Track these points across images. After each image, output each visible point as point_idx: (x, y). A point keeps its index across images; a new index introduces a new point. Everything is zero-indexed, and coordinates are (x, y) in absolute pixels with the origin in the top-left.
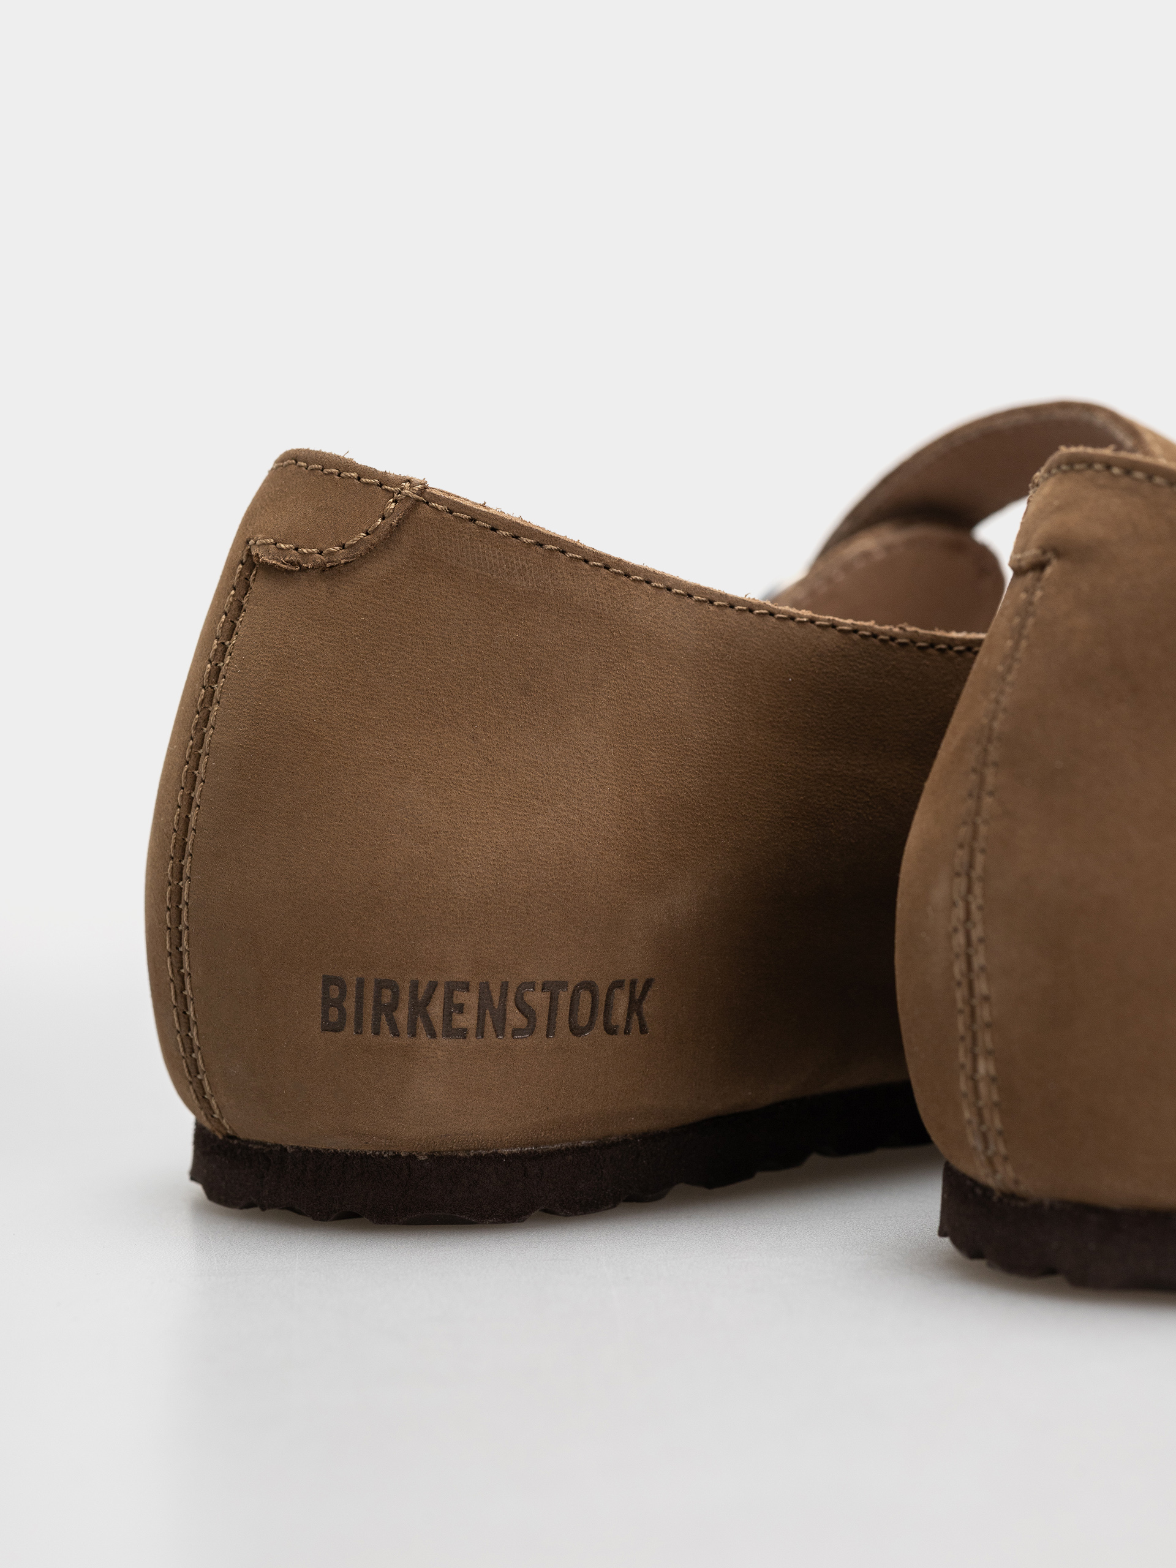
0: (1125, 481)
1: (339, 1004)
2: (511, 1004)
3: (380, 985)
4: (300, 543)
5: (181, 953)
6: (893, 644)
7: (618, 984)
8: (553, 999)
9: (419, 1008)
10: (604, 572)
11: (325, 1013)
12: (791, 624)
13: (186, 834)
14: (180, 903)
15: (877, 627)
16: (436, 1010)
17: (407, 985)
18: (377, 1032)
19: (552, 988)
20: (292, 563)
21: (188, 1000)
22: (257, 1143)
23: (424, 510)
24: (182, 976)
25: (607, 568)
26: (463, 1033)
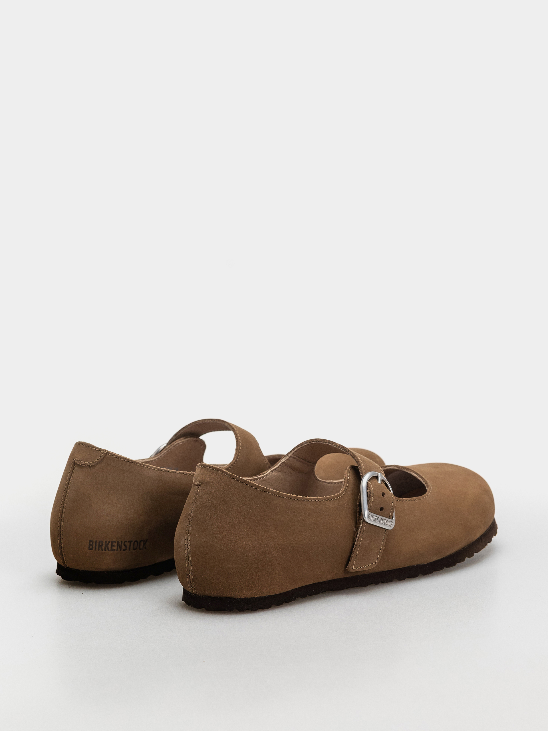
0: (213, 471)
1: (92, 545)
2: (123, 545)
3: (100, 542)
4: (85, 461)
5: (61, 535)
6: (190, 475)
7: (142, 541)
8: (130, 543)
9: (107, 546)
10: (140, 466)
11: (89, 546)
12: (172, 473)
13: (62, 513)
14: (61, 525)
15: (187, 472)
16: (110, 546)
17: (105, 542)
18: (99, 550)
19: (130, 542)
20: (83, 465)
21: (62, 543)
22: (74, 569)
23: (108, 455)
24: (61, 539)
25: (140, 465)
26: (114, 550)
